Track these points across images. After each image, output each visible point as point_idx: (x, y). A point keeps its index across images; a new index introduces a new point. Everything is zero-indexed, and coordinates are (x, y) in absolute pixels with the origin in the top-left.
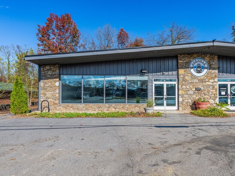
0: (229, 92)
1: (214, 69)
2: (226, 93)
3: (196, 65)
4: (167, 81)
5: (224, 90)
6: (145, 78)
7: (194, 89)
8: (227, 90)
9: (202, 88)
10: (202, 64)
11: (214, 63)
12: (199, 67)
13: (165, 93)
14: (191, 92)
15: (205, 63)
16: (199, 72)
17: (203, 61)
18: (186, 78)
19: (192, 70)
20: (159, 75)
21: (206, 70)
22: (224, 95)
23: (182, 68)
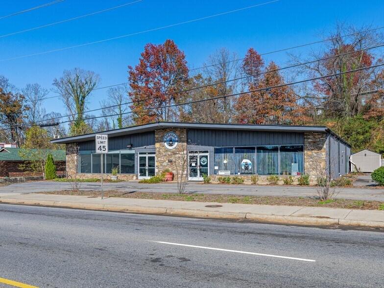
0: (199, 164)
1: (183, 142)
2: (196, 164)
3: (168, 138)
4: (149, 153)
5: (194, 161)
6: (133, 152)
7: (167, 161)
8: (197, 161)
9: (174, 160)
10: (173, 138)
11: (183, 136)
12: (171, 141)
13: (147, 165)
14: (165, 164)
15: (176, 136)
16: (171, 145)
17: (174, 135)
18: (161, 150)
19: (166, 144)
20: (142, 149)
21: (176, 143)
22: (195, 167)
23: (158, 142)
